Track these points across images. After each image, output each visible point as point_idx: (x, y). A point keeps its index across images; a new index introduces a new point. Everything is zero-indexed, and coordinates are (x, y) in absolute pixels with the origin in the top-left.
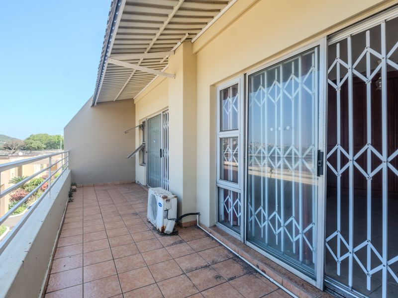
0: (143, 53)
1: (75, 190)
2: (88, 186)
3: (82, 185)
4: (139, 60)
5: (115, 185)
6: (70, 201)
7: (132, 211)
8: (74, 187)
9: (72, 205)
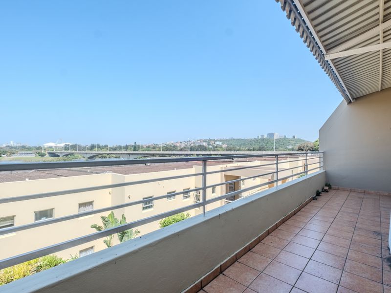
0: (379, 25)
1: (327, 191)
2: (344, 190)
3: (337, 187)
4: (379, 35)
5: (380, 195)
6: (314, 199)
7: (378, 229)
8: (327, 188)
9: (313, 203)
